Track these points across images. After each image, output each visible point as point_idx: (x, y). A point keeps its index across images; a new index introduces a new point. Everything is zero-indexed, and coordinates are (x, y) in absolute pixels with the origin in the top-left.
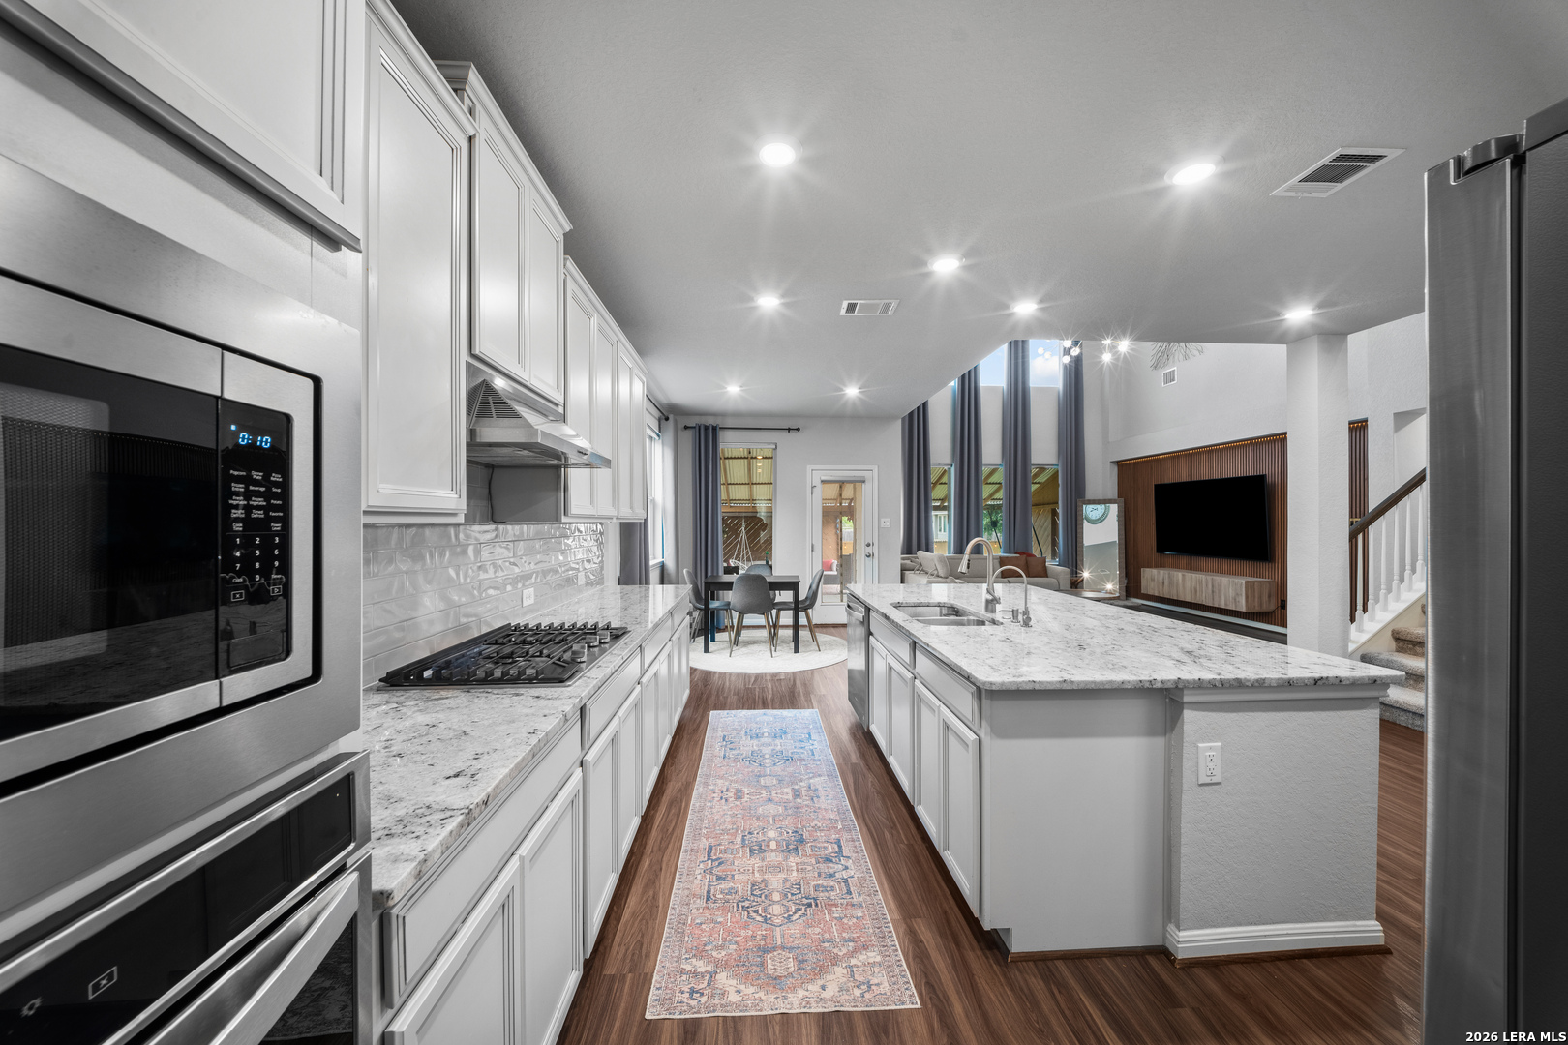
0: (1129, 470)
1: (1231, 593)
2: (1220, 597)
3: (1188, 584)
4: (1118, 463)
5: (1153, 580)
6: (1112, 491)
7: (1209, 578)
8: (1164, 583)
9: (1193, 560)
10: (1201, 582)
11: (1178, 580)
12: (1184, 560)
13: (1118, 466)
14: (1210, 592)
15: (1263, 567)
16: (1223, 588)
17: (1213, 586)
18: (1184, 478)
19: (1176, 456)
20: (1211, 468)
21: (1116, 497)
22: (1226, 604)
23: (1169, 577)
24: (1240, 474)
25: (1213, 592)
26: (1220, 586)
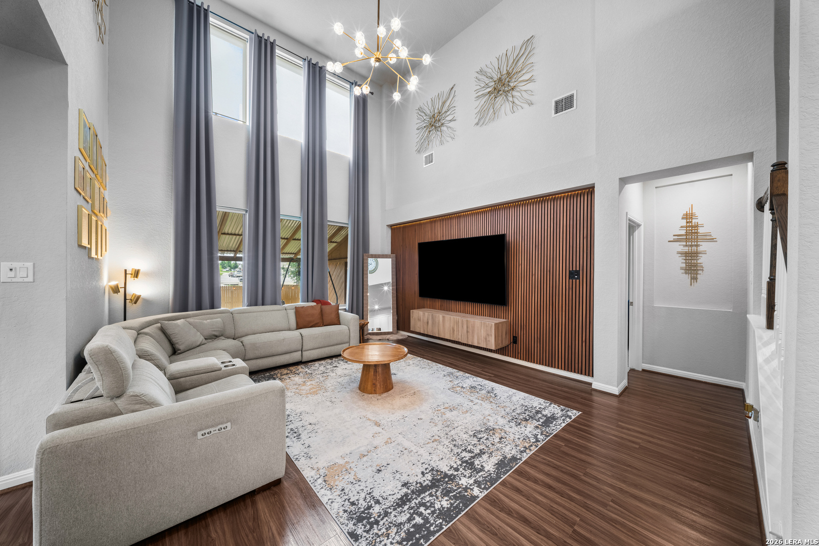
0: (399, 231)
1: (483, 333)
2: (473, 336)
3: (447, 325)
4: (391, 226)
5: (419, 320)
6: (388, 250)
7: (465, 319)
8: (428, 323)
9: (446, 303)
10: (457, 323)
11: (439, 321)
12: (438, 302)
13: (392, 229)
14: (465, 331)
15: (499, 309)
16: (476, 328)
17: (467, 327)
18: (439, 238)
19: (433, 221)
20: (459, 230)
21: (389, 252)
22: (478, 343)
23: (432, 318)
24: (482, 234)
25: (467, 332)
26: (473, 327)
